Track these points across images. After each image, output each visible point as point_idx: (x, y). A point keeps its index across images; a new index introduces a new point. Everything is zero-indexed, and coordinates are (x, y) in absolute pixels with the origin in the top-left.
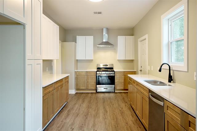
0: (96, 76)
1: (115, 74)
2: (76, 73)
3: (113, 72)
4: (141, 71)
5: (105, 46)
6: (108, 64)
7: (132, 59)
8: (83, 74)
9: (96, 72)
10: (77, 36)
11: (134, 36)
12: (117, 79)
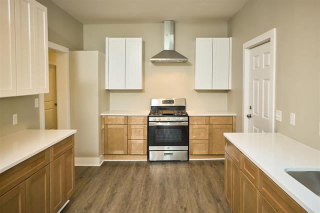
0: (146, 126)
1: (188, 121)
2: (104, 119)
3: (186, 118)
4: (249, 116)
5: (168, 59)
6: (174, 99)
7: (228, 89)
8: (119, 122)
9: (148, 117)
10: (107, 38)
11: (231, 38)
12: (193, 133)
